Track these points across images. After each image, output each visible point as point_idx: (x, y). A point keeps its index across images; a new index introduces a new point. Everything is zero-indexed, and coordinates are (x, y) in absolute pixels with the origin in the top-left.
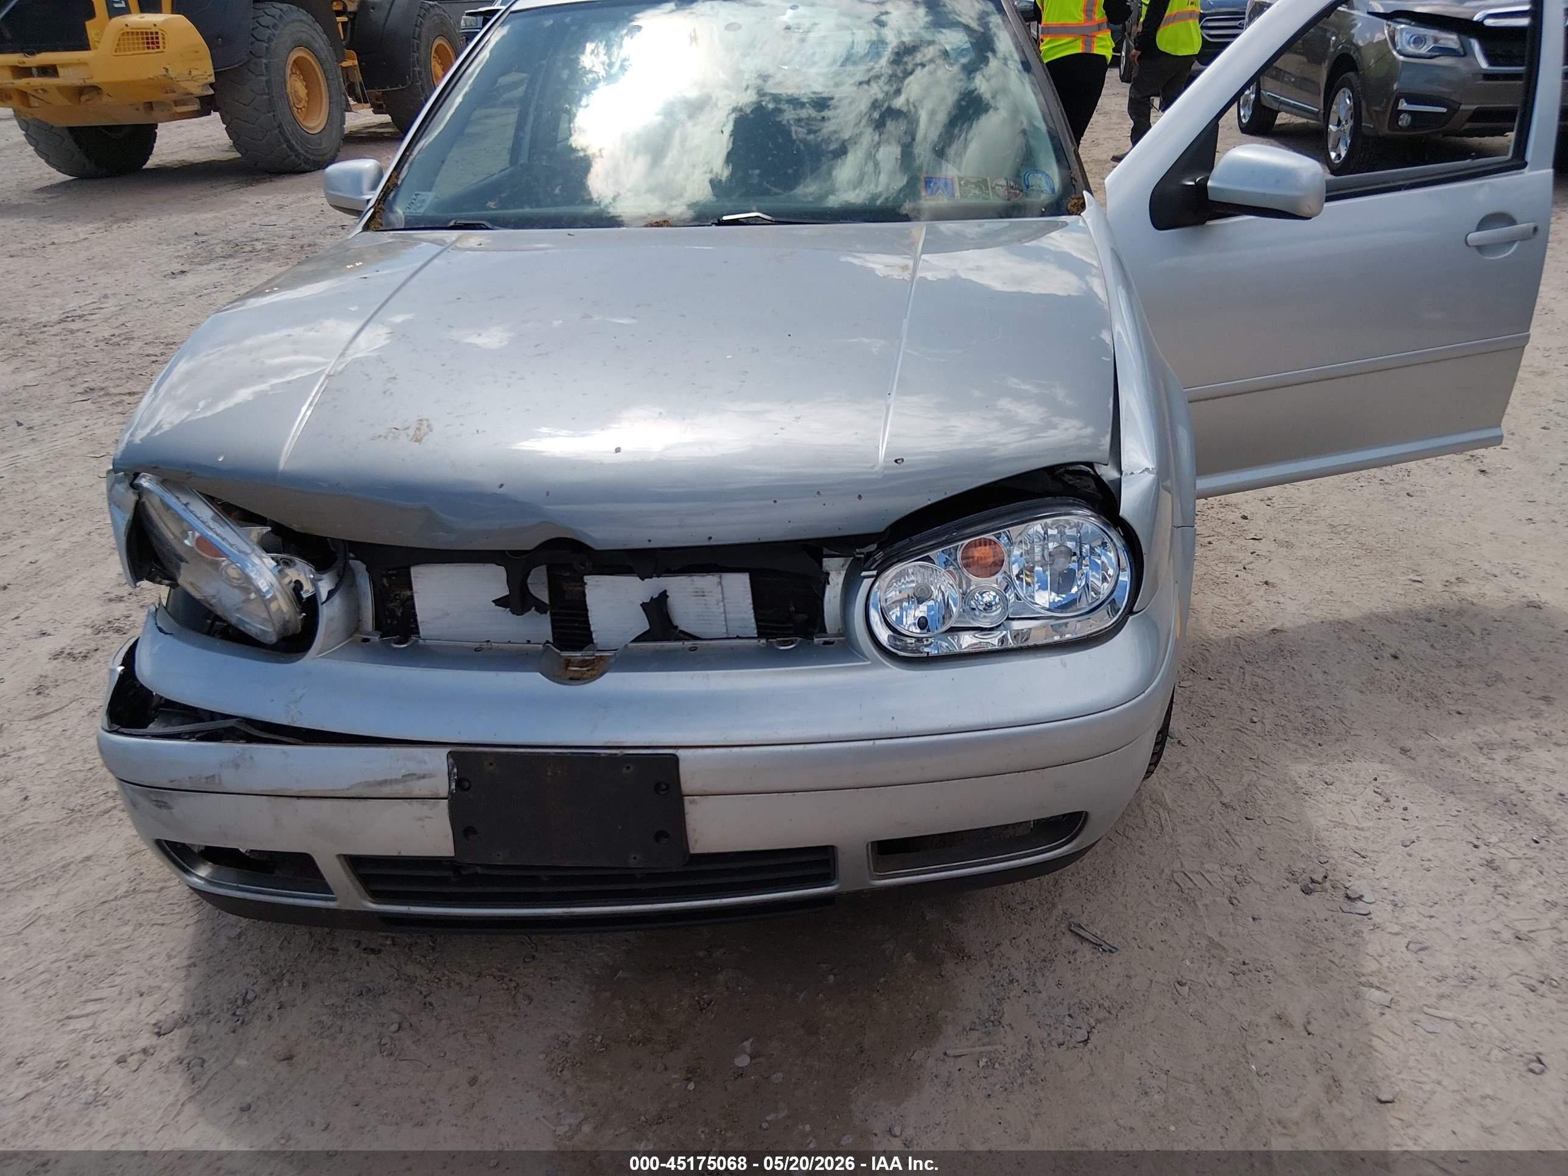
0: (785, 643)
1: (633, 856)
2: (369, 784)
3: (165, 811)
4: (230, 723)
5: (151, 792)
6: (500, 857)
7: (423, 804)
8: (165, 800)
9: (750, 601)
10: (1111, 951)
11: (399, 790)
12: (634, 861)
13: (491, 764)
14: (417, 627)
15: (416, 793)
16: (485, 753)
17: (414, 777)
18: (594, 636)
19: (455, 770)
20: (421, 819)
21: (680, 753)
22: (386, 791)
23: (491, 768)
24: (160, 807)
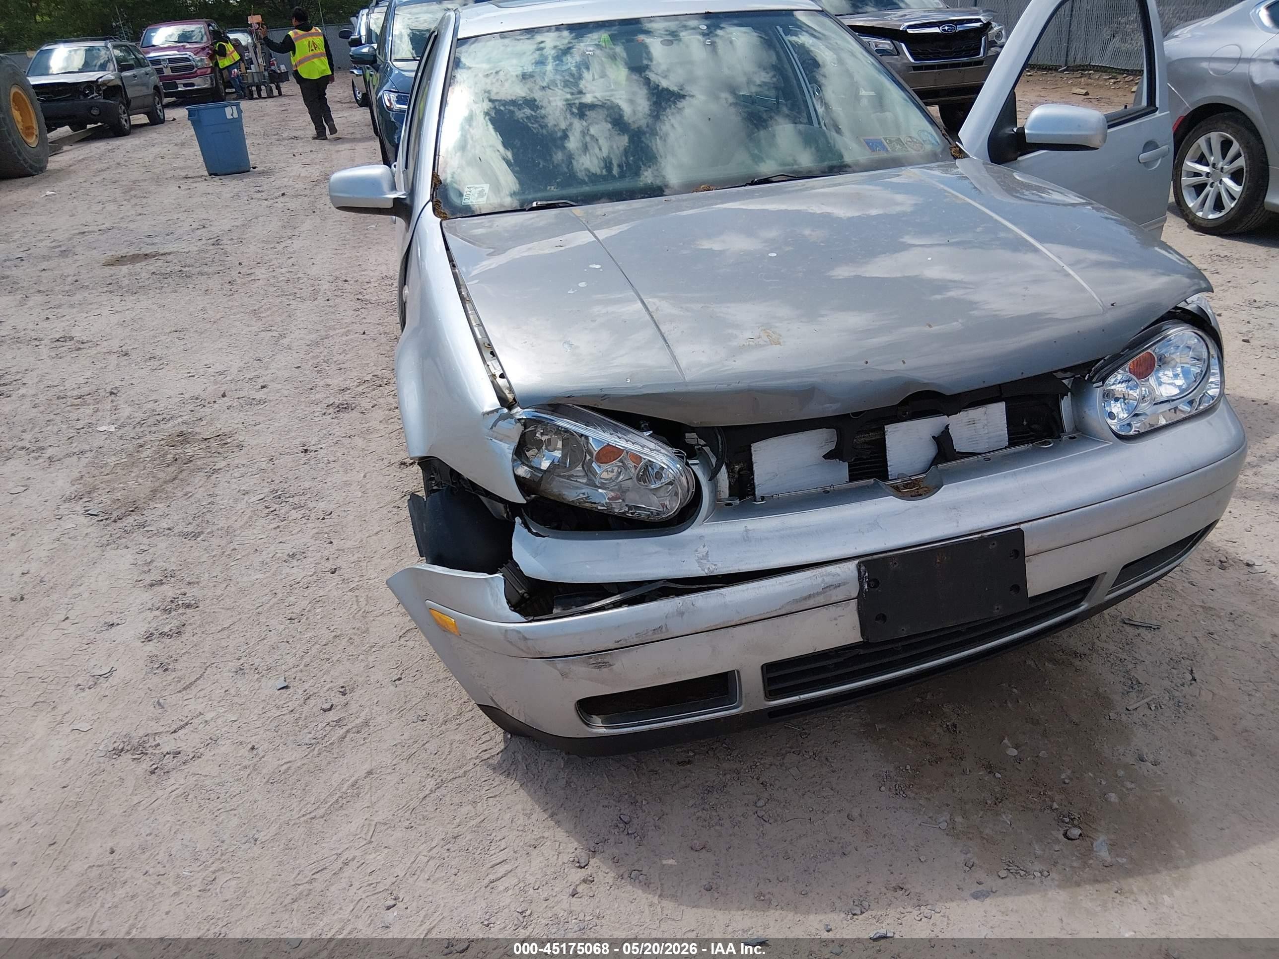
0: (1045, 443)
1: (996, 607)
2: (796, 601)
3: (605, 670)
4: (660, 585)
5: (591, 657)
6: (904, 631)
7: (837, 607)
8: (605, 660)
9: (1005, 421)
10: (1158, 628)
11: (821, 600)
12: (998, 611)
13: (895, 564)
14: (754, 489)
15: (834, 599)
16: (891, 557)
17: (832, 588)
18: (889, 469)
19: (867, 574)
20: (835, 619)
21: (1022, 526)
22: (811, 603)
23: (895, 566)
24: (599, 667)
